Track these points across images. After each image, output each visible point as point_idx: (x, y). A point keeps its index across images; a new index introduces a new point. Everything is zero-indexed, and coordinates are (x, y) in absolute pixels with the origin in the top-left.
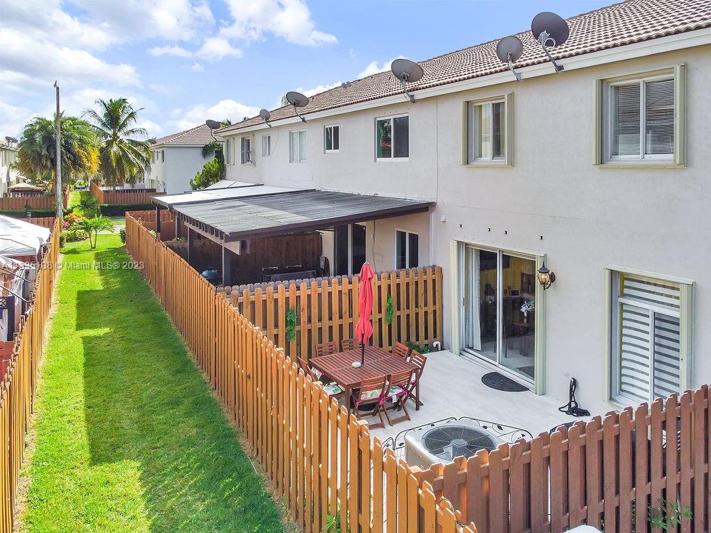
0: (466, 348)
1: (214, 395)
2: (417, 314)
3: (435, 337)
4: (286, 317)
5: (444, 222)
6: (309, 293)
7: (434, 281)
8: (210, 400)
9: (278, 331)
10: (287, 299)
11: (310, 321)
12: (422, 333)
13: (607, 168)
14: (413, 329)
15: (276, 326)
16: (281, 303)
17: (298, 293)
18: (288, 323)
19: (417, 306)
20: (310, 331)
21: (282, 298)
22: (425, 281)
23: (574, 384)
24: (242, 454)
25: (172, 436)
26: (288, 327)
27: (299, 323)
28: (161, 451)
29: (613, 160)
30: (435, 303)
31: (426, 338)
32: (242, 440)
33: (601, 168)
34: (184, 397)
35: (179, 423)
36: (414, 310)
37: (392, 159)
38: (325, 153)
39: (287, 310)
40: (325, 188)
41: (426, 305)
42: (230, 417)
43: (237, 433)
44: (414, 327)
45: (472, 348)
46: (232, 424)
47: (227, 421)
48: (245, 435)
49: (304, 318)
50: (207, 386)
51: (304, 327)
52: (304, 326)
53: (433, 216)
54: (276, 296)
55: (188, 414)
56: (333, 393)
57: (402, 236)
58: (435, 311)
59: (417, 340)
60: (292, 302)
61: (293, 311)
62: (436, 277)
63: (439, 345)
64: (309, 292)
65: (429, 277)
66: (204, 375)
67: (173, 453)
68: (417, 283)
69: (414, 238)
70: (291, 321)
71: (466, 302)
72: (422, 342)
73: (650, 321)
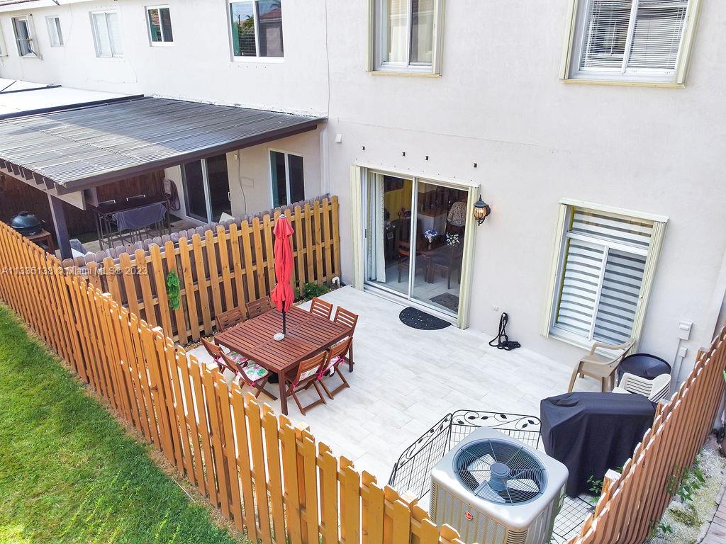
0: (370, 281)
1: (90, 392)
2: (314, 252)
3: (333, 272)
4: (166, 281)
5: (340, 143)
6: (191, 249)
7: (330, 212)
8: (88, 403)
9: (158, 301)
10: (165, 261)
11: (195, 280)
12: (320, 271)
13: (576, 83)
14: (311, 268)
15: (155, 294)
16: (158, 267)
17: (177, 251)
18: (170, 289)
19: (314, 244)
20: (197, 293)
21: (158, 261)
22: (322, 214)
23: (505, 319)
24: (164, 479)
25: (55, 470)
26: (171, 295)
27: (183, 286)
28: (48, 498)
29: (582, 74)
30: (332, 238)
31: (325, 275)
32: (155, 455)
33: (566, 83)
34: (49, 403)
35: (57, 448)
36: (311, 248)
37: (257, 59)
38: (151, 46)
39: (166, 272)
40: (160, 93)
41: (323, 241)
42: (123, 422)
43: (144, 445)
44: (312, 267)
45: (375, 281)
46: (132, 434)
47: (124, 430)
48: (156, 445)
49: (188, 279)
50: (75, 379)
51: (190, 290)
52: (190, 288)
53: (324, 134)
54: (148, 259)
55: (65, 430)
56: (259, 377)
57: (278, 159)
58: (332, 246)
59: (316, 279)
60: (171, 264)
61: (174, 275)
62: (333, 207)
63: (339, 280)
64: (190, 247)
65: (325, 210)
66: (64, 364)
67: (65, 498)
68: (312, 217)
69: (297, 162)
70: (173, 287)
71: (368, 234)
72: (321, 279)
73: (604, 257)
